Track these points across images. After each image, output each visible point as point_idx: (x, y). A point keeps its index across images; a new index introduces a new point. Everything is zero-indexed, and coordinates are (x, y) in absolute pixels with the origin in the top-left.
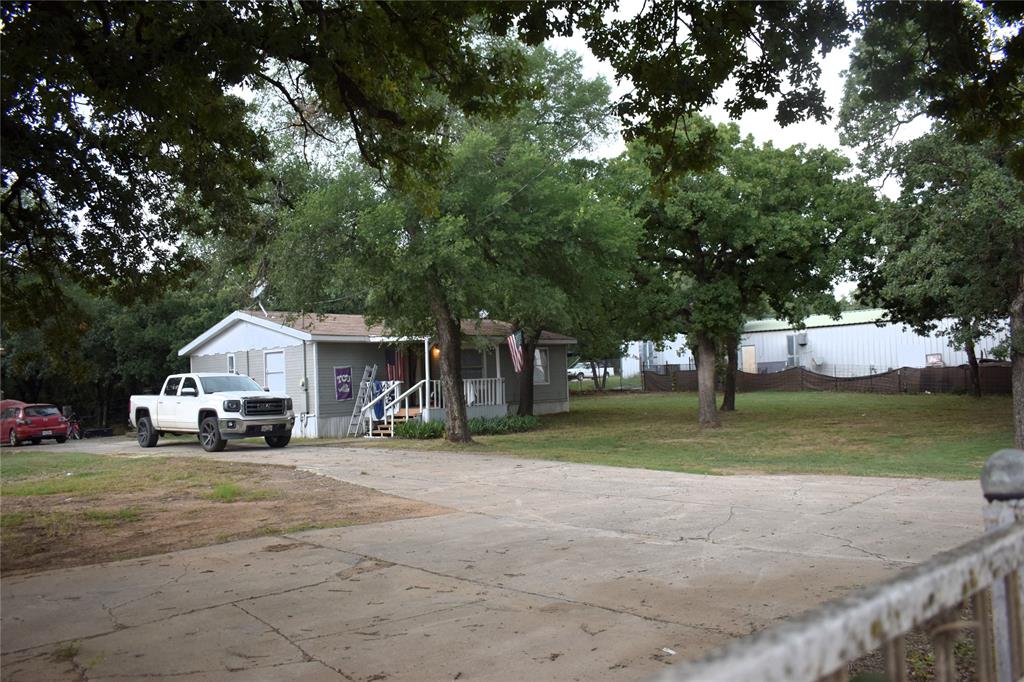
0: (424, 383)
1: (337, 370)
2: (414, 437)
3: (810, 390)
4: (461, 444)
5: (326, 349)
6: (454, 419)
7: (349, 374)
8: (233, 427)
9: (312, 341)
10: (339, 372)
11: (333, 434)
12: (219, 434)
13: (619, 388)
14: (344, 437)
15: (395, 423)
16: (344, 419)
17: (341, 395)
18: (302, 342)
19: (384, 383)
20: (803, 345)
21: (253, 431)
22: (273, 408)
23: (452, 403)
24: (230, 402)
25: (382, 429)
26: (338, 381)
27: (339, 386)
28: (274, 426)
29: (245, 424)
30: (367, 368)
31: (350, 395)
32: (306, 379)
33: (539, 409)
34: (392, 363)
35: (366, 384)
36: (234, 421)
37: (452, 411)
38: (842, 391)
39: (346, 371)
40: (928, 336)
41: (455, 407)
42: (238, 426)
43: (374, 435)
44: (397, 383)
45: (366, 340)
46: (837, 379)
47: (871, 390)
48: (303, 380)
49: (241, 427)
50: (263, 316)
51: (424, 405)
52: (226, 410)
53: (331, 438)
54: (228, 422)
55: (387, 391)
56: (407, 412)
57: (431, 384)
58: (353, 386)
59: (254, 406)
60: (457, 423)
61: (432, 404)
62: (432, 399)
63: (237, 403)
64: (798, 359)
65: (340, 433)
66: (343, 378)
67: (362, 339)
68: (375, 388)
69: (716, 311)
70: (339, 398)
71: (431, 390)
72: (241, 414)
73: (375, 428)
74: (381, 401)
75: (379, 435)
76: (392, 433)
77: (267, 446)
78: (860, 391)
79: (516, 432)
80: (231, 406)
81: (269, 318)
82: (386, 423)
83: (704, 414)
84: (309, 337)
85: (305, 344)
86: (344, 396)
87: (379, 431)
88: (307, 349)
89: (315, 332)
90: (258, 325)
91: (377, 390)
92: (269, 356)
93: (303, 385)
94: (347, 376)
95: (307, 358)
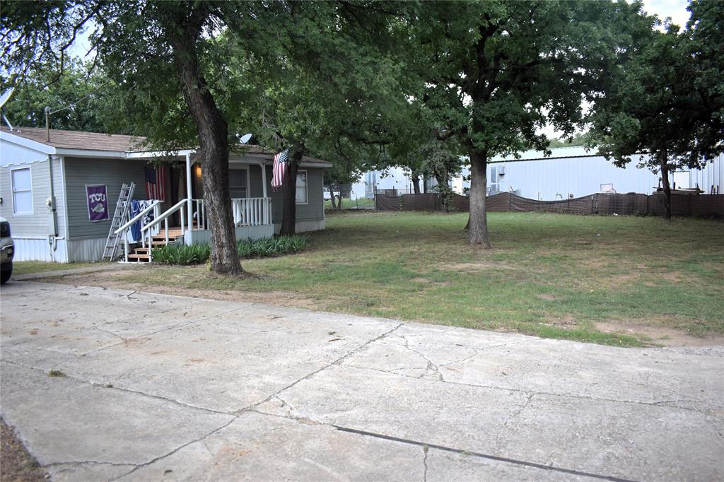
0: (186, 203)
1: (88, 188)
2: (175, 263)
3: (517, 211)
4: (230, 278)
5: (75, 165)
6: (221, 246)
7: (104, 193)
9: (59, 156)
10: (91, 191)
11: (86, 258)
13: (356, 207)
15: (153, 246)
16: (99, 242)
17: (94, 215)
18: (48, 158)
19: (142, 202)
20: (502, 175)
23: (218, 227)
25: (139, 253)
26: (90, 200)
27: (92, 206)
30: (124, 186)
31: (105, 215)
32: (54, 198)
34: (153, 182)
35: (123, 204)
37: (219, 237)
38: (545, 211)
39: (101, 190)
40: (624, 168)
41: (222, 232)
43: (130, 260)
44: (156, 202)
45: (122, 155)
46: (539, 203)
47: (568, 212)
48: (50, 199)
50: (8, 130)
51: (186, 225)
53: (84, 262)
55: (145, 211)
56: (167, 234)
57: (194, 204)
58: (109, 207)
60: (225, 251)
61: (195, 224)
62: (195, 219)
64: (499, 185)
66: (96, 197)
67: (117, 155)
68: (132, 208)
70: (92, 219)
71: (194, 210)
73: (132, 252)
74: (138, 221)
75: (135, 260)
76: (149, 256)
78: (559, 213)
79: (285, 253)
81: (14, 132)
82: (144, 246)
83: (477, 235)
84: (52, 150)
85: (51, 158)
86: (99, 217)
87: (135, 256)
88: (54, 165)
89: (57, 145)
90: (2, 140)
91: (135, 209)
92: (16, 173)
93: (50, 205)
94: (101, 194)
95: (54, 175)
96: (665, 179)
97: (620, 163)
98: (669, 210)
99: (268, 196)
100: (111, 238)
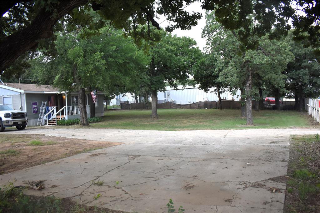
0: (66, 107)
1: (33, 103)
2: (64, 125)
3: (173, 108)
4: (86, 126)
5: (29, 96)
6: (83, 118)
7: (37, 104)
8: (8, 123)
9: (24, 93)
10: (33, 104)
11: (32, 125)
12: (3, 125)
13: (113, 109)
14: (36, 126)
15: (57, 120)
16: (35, 120)
17: (34, 112)
18: (20, 93)
19: (50, 107)
20: (169, 95)
21: (15, 124)
22: (22, 116)
23: (82, 113)
24: (6, 114)
25: (51, 123)
26: (33, 107)
27: (34, 108)
28: (22, 122)
29: (13, 122)
30: (43, 102)
31: (37, 112)
32: (22, 106)
33: (97, 115)
34: (50, 101)
35: (43, 108)
36: (8, 121)
37: (83, 116)
38: (183, 108)
40: (207, 92)
41: (84, 114)
42: (10, 122)
43: (48, 125)
44: (55, 107)
45: (42, 93)
46: (180, 105)
47: (190, 108)
48: (20, 107)
49: (11, 122)
50: (2, 84)
51: (66, 114)
52: (5, 117)
53: (31, 126)
54: (6, 121)
55: (51, 111)
56: (60, 117)
57: (68, 107)
58: (38, 109)
59: (15, 115)
60: (85, 119)
61: (68, 114)
62: (68, 112)
63: (9, 114)
64: (167, 99)
65: (34, 125)
67: (41, 92)
68: (46, 109)
69: (159, 84)
71: (68, 109)
72: (11, 118)
73: (49, 122)
74: (50, 113)
75: (51, 125)
76: (56, 124)
77: (17, 129)
78: (187, 108)
79: (95, 122)
80: (7, 116)
81: (5, 85)
82: (52, 121)
83: (154, 115)
84: (23, 91)
85: (21, 94)
86: (35, 112)
87: (50, 123)
88: (22, 96)
89: (25, 90)
90: (1, 88)
91: (47, 109)
92: (4, 98)
93: (20, 109)
94: (36, 105)
95: (22, 99)
96: (219, 96)
97: (206, 91)
98: (221, 107)
99: (89, 105)
100: (39, 119)
